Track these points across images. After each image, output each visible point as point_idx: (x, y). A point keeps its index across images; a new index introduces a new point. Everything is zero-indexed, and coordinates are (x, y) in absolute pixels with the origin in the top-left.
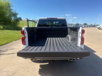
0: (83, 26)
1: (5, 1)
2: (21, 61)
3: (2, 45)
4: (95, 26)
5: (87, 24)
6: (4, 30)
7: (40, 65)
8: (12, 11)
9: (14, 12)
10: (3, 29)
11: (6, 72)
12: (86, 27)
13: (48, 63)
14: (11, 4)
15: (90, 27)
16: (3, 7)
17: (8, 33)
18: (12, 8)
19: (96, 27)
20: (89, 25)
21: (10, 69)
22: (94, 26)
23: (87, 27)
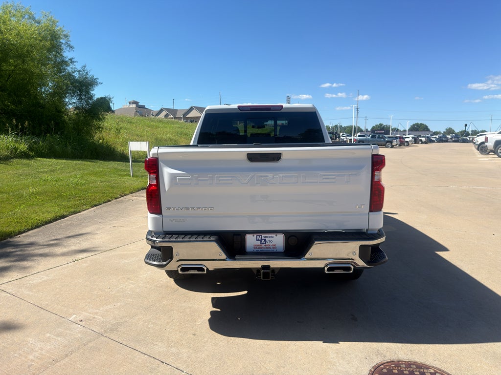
0: (409, 138)
1: (38, 22)
2: (132, 286)
3: (38, 227)
4: (468, 134)
5: (426, 129)
6: (32, 157)
7: (213, 299)
8: (69, 69)
9: (76, 75)
10: (31, 154)
11: (80, 323)
12: (422, 143)
13: (246, 292)
14: (66, 36)
15: (440, 140)
16: (28, 51)
17: (54, 171)
18: (67, 54)
19: (472, 141)
20: (435, 133)
21: (96, 313)
22: (462, 137)
23: (426, 143)
